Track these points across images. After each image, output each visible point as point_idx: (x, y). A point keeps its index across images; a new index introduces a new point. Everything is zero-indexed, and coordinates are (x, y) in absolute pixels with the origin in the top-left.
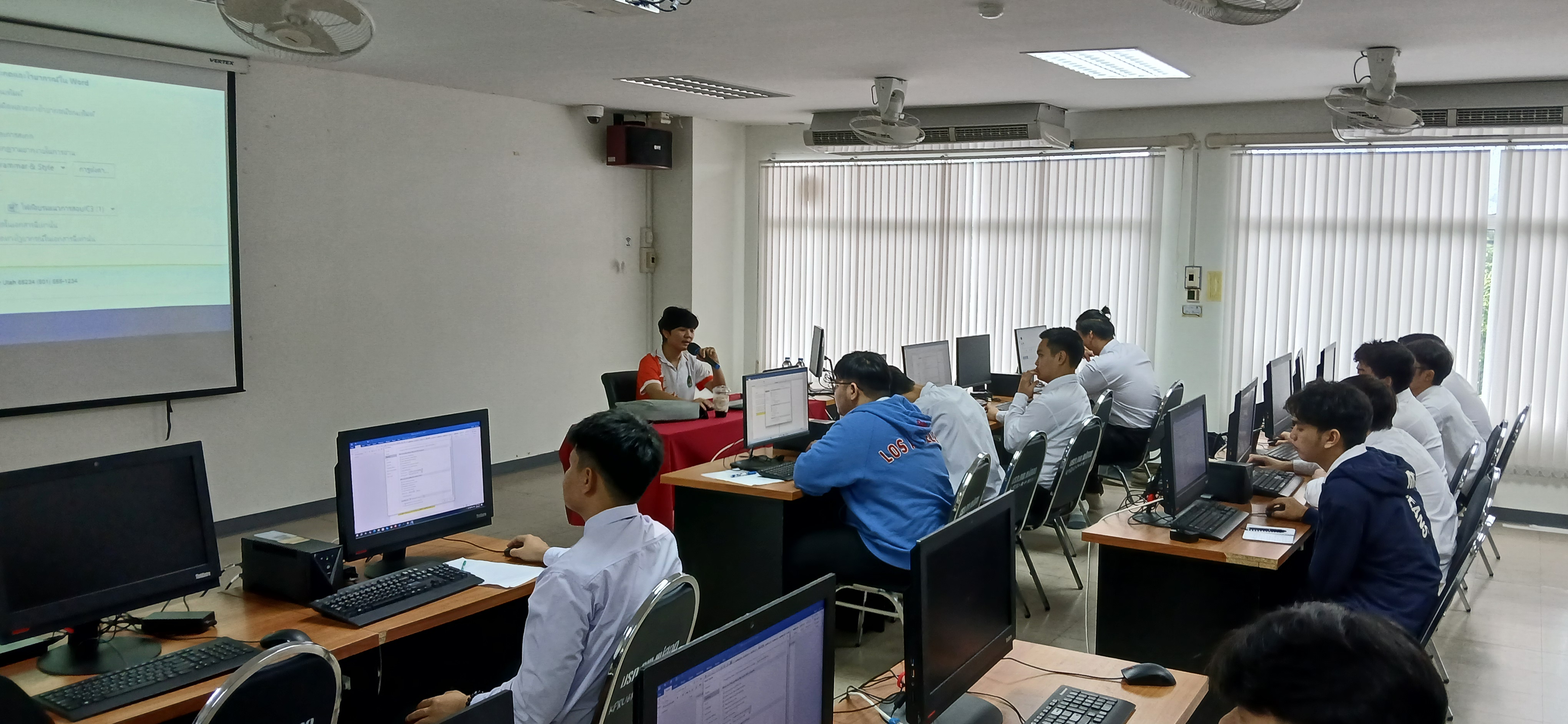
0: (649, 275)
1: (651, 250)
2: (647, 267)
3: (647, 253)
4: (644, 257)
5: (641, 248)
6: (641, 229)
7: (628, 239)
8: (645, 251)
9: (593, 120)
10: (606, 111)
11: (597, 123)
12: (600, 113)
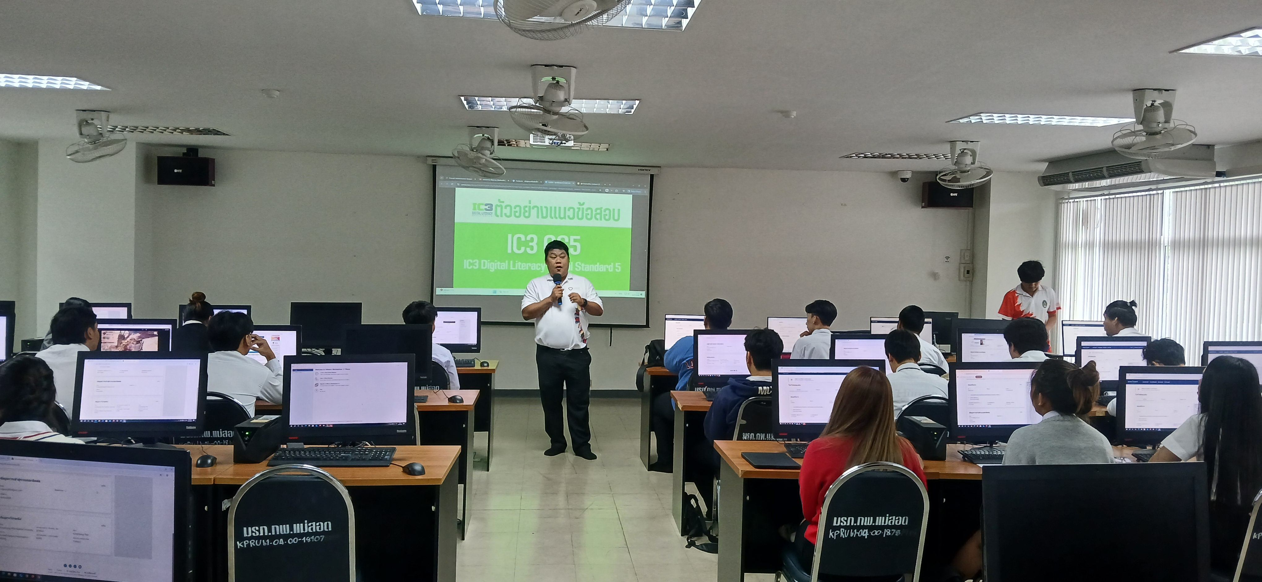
0: (968, 283)
1: (971, 265)
2: (964, 276)
3: (964, 268)
4: (962, 270)
5: (960, 264)
6: (961, 250)
7: (947, 258)
8: (962, 265)
9: (904, 180)
10: (913, 173)
11: (907, 181)
12: (908, 175)
